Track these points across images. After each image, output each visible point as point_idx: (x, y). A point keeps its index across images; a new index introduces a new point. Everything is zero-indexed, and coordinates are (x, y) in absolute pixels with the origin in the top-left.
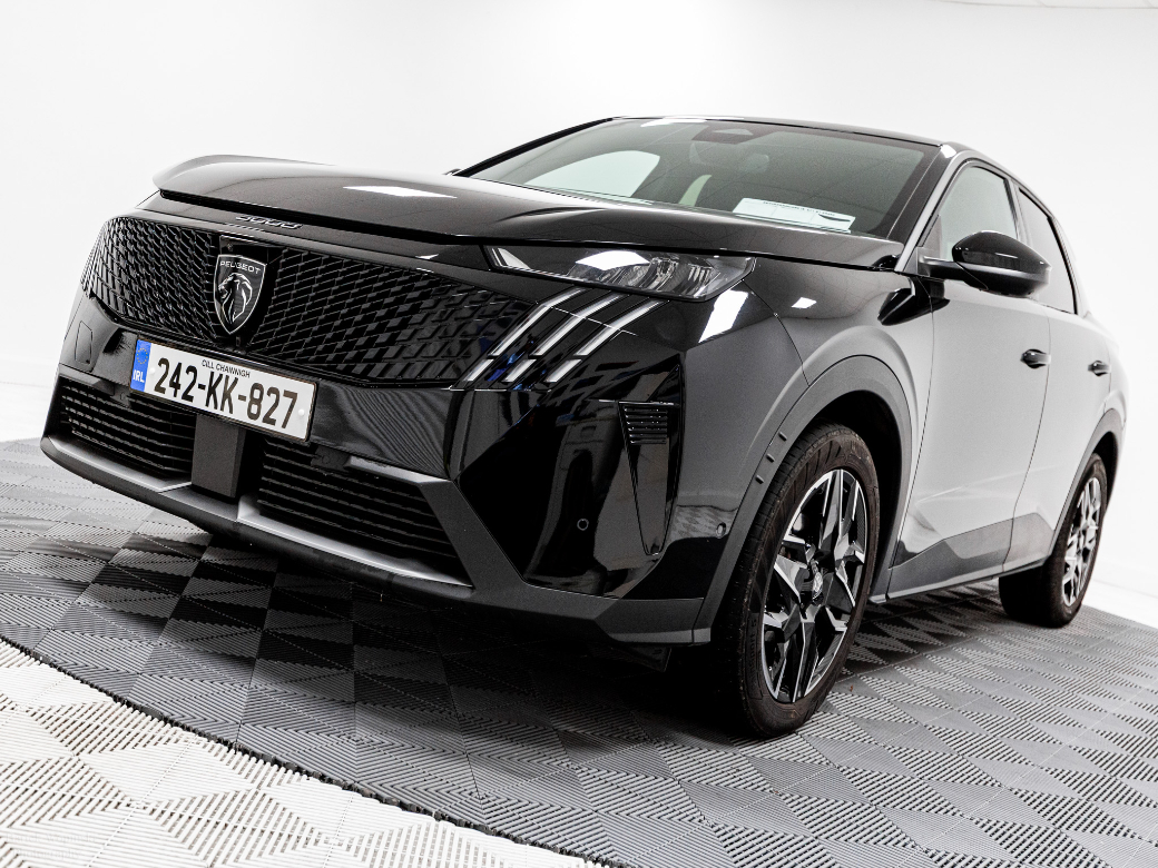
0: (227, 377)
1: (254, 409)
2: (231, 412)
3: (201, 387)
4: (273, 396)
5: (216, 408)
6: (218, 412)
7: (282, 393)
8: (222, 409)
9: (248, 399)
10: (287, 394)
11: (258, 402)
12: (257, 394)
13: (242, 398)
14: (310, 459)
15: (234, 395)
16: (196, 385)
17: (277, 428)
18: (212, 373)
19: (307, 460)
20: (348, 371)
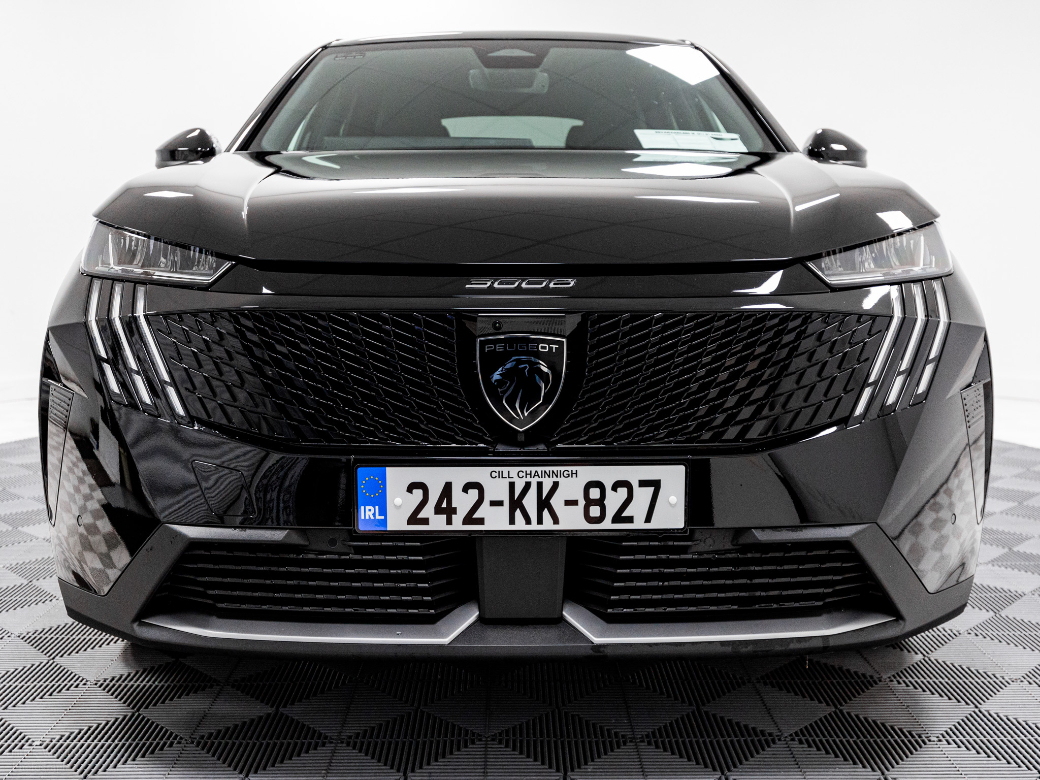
0: (540, 485)
1: (595, 511)
2: (556, 520)
3: (496, 503)
4: (623, 492)
5: (528, 521)
6: (534, 526)
7: (635, 485)
8: (540, 521)
9: (582, 503)
10: (643, 483)
11: (601, 502)
12: (595, 493)
13: (569, 503)
14: (688, 547)
15: (557, 502)
16: (486, 502)
17: (639, 524)
18: (512, 486)
19: (685, 550)
20: (717, 437)
